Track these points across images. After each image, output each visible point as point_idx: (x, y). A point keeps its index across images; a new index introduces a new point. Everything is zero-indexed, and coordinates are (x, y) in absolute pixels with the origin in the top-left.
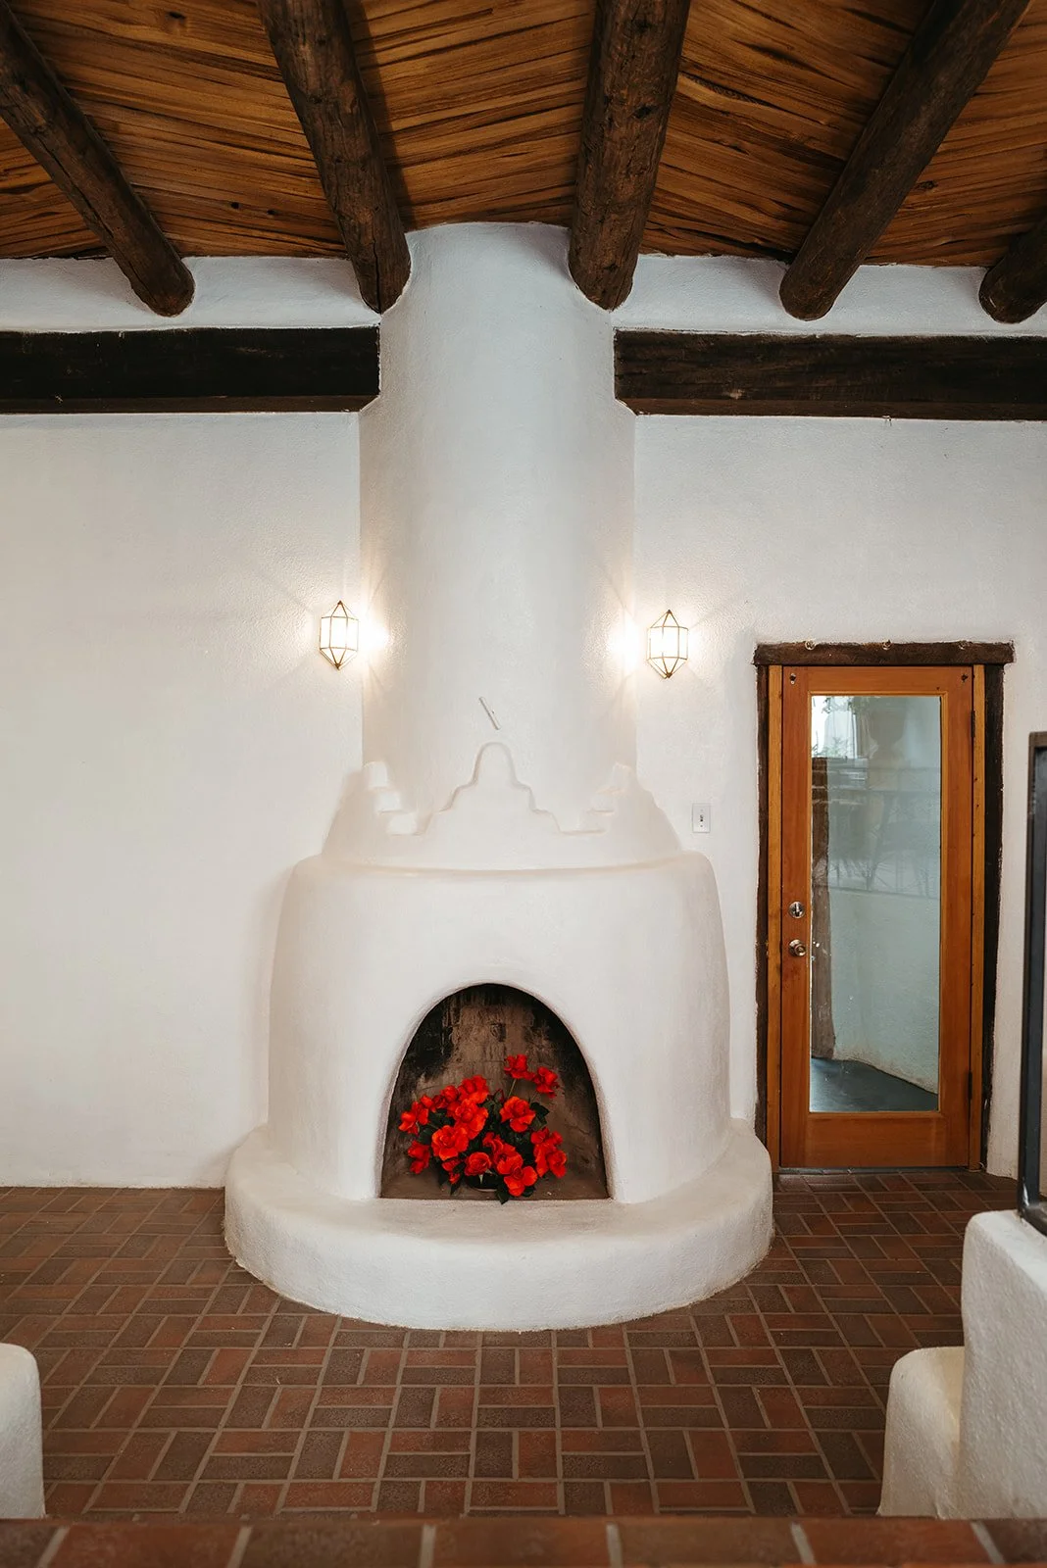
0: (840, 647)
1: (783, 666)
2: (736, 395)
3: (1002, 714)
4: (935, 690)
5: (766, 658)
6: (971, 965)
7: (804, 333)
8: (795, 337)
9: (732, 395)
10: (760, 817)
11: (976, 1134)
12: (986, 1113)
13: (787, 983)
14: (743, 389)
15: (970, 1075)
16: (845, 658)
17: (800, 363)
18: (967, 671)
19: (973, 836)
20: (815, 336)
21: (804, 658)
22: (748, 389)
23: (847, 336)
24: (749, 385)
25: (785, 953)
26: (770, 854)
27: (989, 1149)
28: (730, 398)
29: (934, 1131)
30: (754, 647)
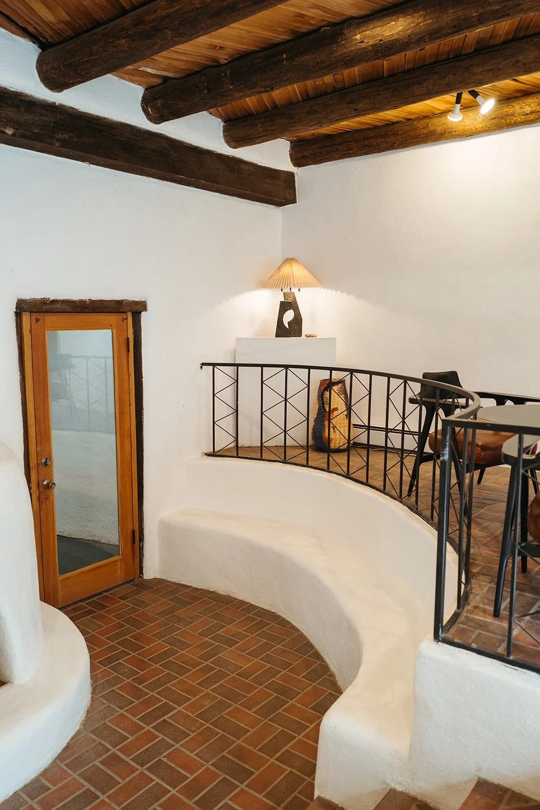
0: (64, 302)
1: (30, 312)
2: (9, 132)
3: (141, 339)
4: (110, 327)
5: (23, 308)
6: (132, 474)
7: (49, 99)
8: (44, 100)
9: (7, 131)
10: (23, 408)
11: (137, 560)
12: (141, 549)
13: (43, 506)
14: (13, 128)
15: (134, 532)
16: (67, 308)
17: (48, 120)
18: (124, 316)
19: (130, 405)
20: (55, 103)
21: (45, 307)
22: (16, 129)
23: (73, 108)
24: (18, 127)
25: (41, 489)
26: (29, 430)
27: (144, 566)
28: (5, 133)
29: (119, 566)
30: (16, 301)
